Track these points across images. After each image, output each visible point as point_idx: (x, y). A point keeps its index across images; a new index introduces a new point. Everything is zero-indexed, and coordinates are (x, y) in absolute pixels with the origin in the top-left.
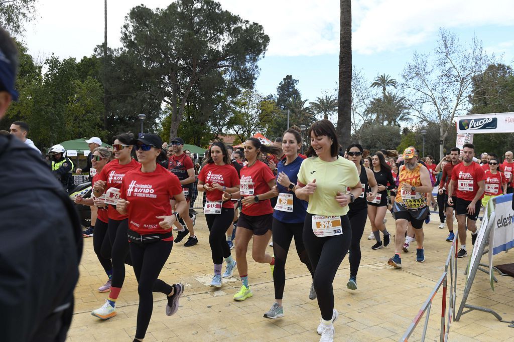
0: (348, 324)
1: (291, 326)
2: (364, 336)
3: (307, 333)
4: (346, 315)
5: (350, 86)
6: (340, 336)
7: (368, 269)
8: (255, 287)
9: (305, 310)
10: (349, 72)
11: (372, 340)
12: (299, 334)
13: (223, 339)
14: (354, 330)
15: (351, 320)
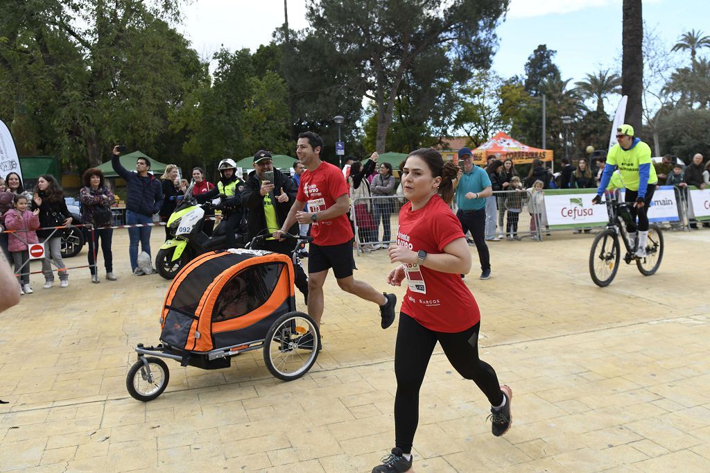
0: (654, 403)
1: (568, 402)
2: (680, 420)
3: (592, 412)
4: (651, 389)
5: (640, 51)
6: (643, 419)
7: (680, 323)
8: (510, 347)
9: (586, 381)
10: (638, 30)
11: (693, 426)
12: (581, 413)
13: (471, 416)
14: (664, 412)
15: (657, 397)
